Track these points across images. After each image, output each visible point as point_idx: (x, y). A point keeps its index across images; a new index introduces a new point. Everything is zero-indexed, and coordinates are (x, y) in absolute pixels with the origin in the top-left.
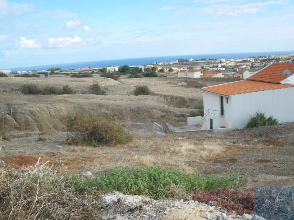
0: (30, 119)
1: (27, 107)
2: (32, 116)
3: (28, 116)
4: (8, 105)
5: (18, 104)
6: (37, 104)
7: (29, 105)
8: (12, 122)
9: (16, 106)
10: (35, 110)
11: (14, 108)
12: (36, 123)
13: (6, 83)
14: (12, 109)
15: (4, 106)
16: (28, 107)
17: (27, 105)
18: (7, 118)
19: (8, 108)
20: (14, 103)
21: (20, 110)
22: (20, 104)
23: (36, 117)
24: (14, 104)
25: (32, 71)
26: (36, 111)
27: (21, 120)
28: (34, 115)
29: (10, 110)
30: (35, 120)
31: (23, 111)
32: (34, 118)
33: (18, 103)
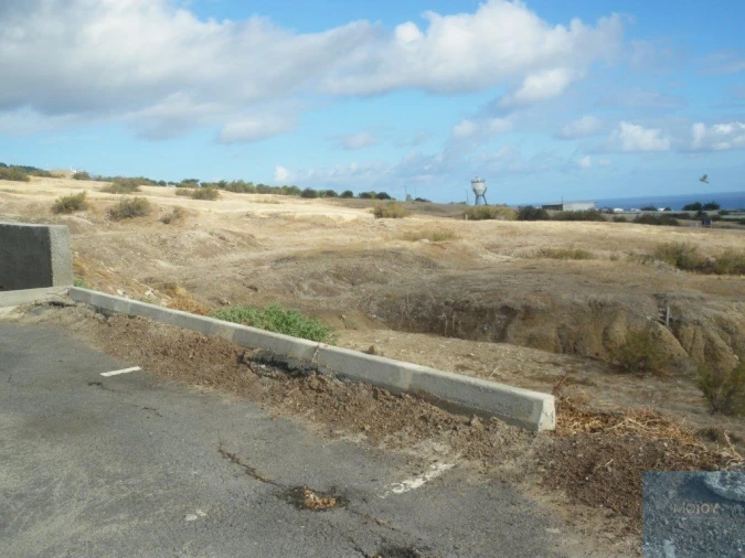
0: (720, 342)
1: (708, 307)
2: (726, 335)
3: (714, 335)
4: (657, 296)
5: (684, 298)
6: (732, 301)
7: (713, 303)
8: (672, 348)
9: (678, 303)
10: (733, 319)
11: (675, 309)
12: (736, 357)
13: (612, 238)
14: (668, 309)
15: (649, 299)
16: (712, 307)
17: (708, 303)
18: (660, 333)
19: (659, 306)
20: (674, 294)
21: (692, 316)
22: (689, 298)
23: (738, 338)
24: (674, 298)
25: (643, 210)
26: (738, 323)
27: (693, 343)
28: (730, 333)
29: (665, 313)
30: (734, 346)
31: (701, 318)
32: (729, 340)
33: (684, 294)
